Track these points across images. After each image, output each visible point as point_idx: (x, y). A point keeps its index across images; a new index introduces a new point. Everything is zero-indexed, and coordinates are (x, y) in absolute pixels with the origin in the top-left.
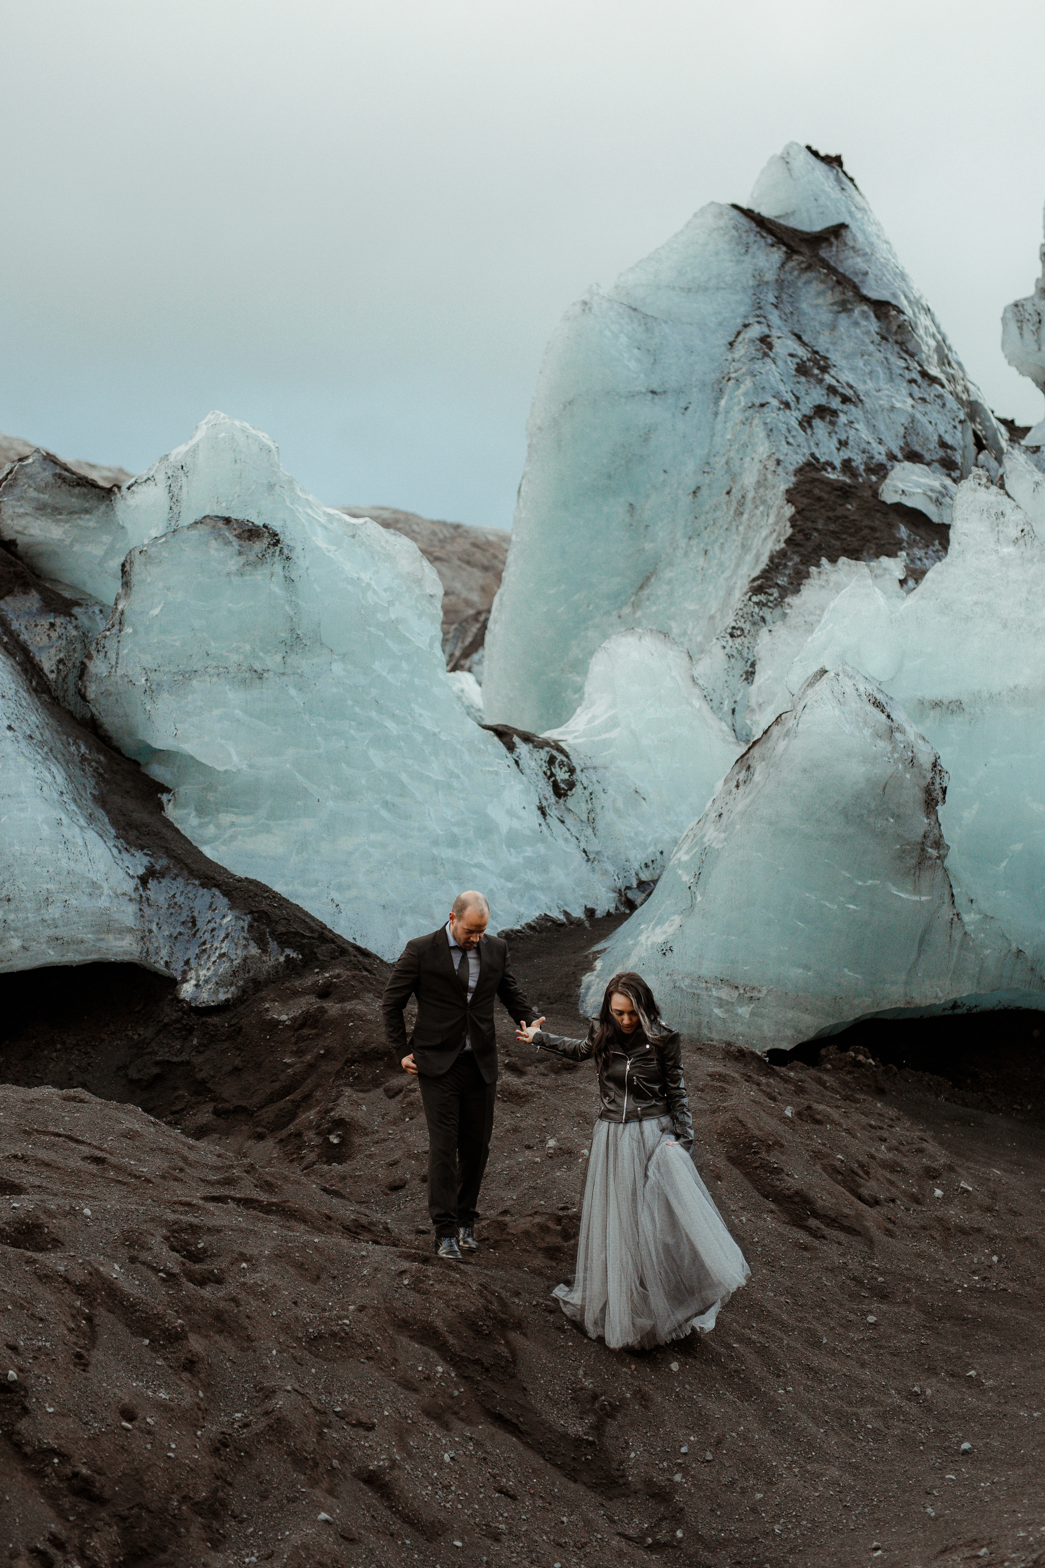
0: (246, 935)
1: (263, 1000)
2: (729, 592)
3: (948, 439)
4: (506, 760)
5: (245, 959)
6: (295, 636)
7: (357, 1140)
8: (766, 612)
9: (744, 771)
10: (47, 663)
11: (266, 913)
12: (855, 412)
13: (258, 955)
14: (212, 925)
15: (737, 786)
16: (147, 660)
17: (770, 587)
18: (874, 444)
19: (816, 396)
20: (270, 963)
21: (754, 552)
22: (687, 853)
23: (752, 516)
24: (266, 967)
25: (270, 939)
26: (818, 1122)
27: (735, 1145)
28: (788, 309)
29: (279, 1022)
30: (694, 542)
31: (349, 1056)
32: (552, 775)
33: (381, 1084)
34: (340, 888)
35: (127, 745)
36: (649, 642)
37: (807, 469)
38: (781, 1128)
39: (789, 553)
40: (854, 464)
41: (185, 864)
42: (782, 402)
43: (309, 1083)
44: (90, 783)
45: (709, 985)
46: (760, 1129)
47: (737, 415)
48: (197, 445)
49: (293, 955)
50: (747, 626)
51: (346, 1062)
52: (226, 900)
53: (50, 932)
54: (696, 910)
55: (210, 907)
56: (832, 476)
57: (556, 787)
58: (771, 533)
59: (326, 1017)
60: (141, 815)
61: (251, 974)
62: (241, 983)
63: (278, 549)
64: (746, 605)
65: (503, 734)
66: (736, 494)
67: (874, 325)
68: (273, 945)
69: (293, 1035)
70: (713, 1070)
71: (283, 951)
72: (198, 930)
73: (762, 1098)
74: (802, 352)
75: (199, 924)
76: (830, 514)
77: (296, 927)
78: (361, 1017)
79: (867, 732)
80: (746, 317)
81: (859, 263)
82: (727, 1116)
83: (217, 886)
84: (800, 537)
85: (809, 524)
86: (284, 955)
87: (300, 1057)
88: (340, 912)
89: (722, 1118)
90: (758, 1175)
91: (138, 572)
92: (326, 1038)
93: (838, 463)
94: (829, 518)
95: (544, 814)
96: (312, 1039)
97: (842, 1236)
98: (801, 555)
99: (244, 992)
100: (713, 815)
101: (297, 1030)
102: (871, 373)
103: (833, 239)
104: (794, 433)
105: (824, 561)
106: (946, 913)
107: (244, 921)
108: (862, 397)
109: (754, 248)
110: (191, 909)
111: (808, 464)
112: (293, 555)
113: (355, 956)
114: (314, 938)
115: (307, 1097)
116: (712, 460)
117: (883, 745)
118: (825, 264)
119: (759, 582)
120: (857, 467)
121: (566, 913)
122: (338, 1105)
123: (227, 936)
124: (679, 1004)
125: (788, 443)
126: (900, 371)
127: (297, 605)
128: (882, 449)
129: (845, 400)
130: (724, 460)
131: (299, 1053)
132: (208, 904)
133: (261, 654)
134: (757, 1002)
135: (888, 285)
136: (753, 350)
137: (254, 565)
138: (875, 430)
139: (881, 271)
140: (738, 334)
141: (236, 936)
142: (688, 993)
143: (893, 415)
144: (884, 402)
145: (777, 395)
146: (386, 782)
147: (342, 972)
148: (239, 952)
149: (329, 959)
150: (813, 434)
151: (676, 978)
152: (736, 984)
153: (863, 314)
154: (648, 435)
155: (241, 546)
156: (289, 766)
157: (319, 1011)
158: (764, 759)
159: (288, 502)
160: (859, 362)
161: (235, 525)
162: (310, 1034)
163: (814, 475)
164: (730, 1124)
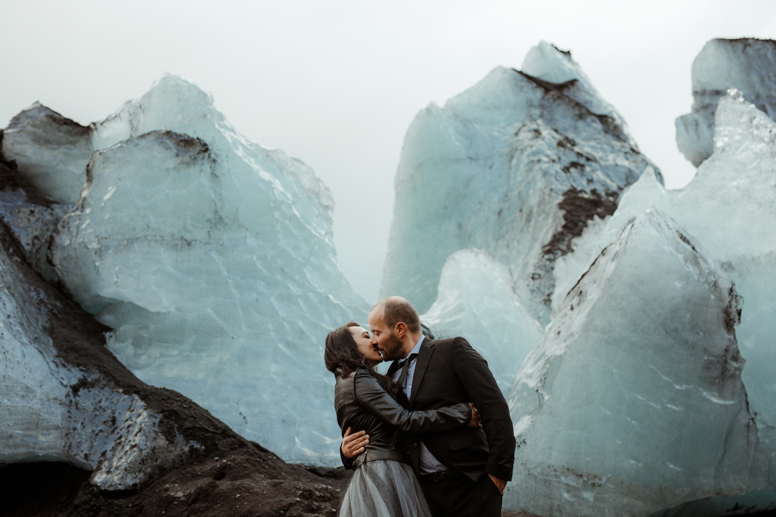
0: (156, 429)
1: (165, 482)
5: (153, 449)
6: (218, 217)
9: (576, 298)
11: (175, 412)
12: (594, 166)
13: (165, 446)
14: (129, 422)
15: (572, 308)
16: (99, 232)
17: (555, 250)
18: (609, 182)
19: (570, 157)
20: (176, 453)
22: (532, 366)
23: (536, 222)
24: (171, 457)
25: (177, 433)
28: (548, 118)
29: (175, 499)
30: (500, 242)
34: (248, 404)
35: (84, 300)
37: (570, 193)
39: (565, 233)
40: (598, 192)
41: (113, 377)
42: (550, 160)
44: (44, 318)
45: (558, 473)
47: (522, 168)
49: (197, 446)
50: (542, 273)
52: (142, 403)
54: (545, 408)
55: (130, 408)
56: (586, 196)
59: (216, 491)
60: (81, 342)
61: (158, 462)
62: (149, 470)
63: (206, 155)
64: (540, 261)
66: (526, 210)
67: (599, 126)
68: (180, 438)
71: (188, 443)
72: (116, 428)
74: (558, 137)
75: (118, 423)
76: (589, 214)
77: (201, 424)
78: (248, 490)
80: (523, 121)
81: (587, 98)
83: (137, 392)
84: (570, 225)
86: (188, 446)
88: (246, 423)
91: (98, 169)
92: (215, 510)
93: (588, 190)
96: (202, 511)
99: (150, 477)
100: (552, 336)
101: (190, 505)
102: (601, 148)
103: (570, 86)
104: (559, 175)
105: (596, 217)
106: (744, 419)
107: (156, 418)
108: (598, 159)
109: (525, 89)
110: (113, 412)
111: (570, 191)
112: (219, 160)
113: (253, 450)
114: (217, 434)
116: (509, 194)
118: (567, 98)
119: (548, 248)
120: (600, 194)
123: (140, 431)
124: (533, 490)
125: (557, 180)
126: (618, 148)
127: (220, 194)
128: (614, 185)
129: (588, 160)
130: (516, 193)
132: (128, 407)
133: (190, 228)
134: (598, 488)
135: (605, 108)
136: (530, 135)
137: (188, 164)
138: (608, 176)
139: (600, 101)
140: (520, 129)
141: (147, 431)
142: (540, 480)
143: (618, 169)
144: (611, 162)
145: (547, 156)
146: (287, 326)
147: (237, 457)
148: (149, 444)
149: (228, 450)
150: (571, 176)
151: (530, 467)
152: (580, 473)
153: (593, 121)
154: (468, 182)
155: (179, 151)
156: (209, 310)
157: (211, 487)
158: (595, 282)
159: (217, 126)
160: (593, 143)
161: (174, 137)
162: (201, 507)
163: (574, 195)
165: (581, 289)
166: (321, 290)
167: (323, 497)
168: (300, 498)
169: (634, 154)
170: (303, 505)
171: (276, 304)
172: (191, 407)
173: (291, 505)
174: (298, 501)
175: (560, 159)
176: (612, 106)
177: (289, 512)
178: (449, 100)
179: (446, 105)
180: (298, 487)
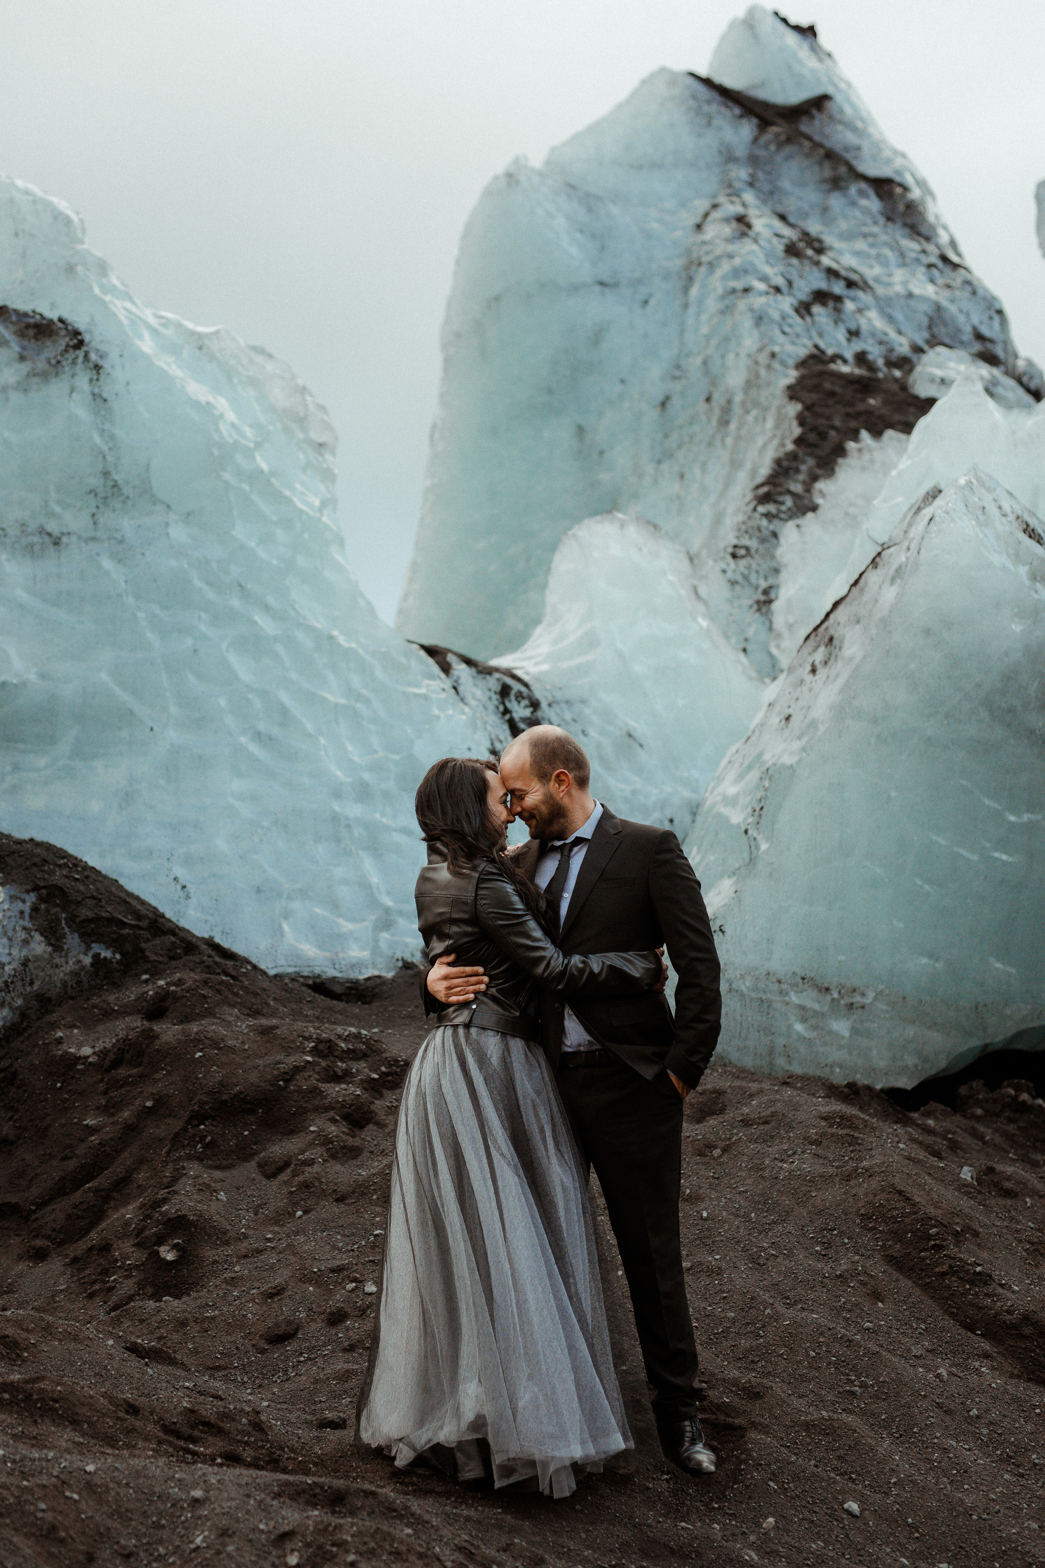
0: (26, 923)
1: (54, 1026)
2: (718, 520)
3: (985, 331)
4: (438, 682)
5: (25, 963)
6: (111, 483)
8: (778, 525)
9: (822, 649)
11: (61, 889)
12: (863, 298)
13: (46, 956)
15: (814, 671)
17: (781, 494)
18: (893, 335)
19: (813, 280)
20: (67, 969)
21: (748, 465)
22: (734, 784)
23: (741, 426)
24: (60, 975)
25: (67, 930)
26: (1009, 1194)
27: (897, 1235)
28: (767, 187)
29: (78, 1059)
30: (665, 466)
31: (196, 1108)
32: (506, 711)
33: (253, 1155)
34: (188, 860)
37: (811, 361)
38: (965, 1204)
39: (801, 454)
40: (870, 357)
42: (770, 287)
43: (126, 1158)
45: (785, 987)
46: (936, 1206)
47: (712, 305)
49: (106, 954)
50: (753, 544)
51: (191, 1118)
54: (761, 865)
56: (845, 369)
57: (511, 723)
58: (771, 440)
59: (157, 1045)
61: (36, 987)
62: (19, 1002)
63: (81, 353)
64: (750, 518)
65: (432, 651)
66: (718, 399)
67: (875, 205)
68: (72, 940)
69: (102, 1080)
70: (827, 1109)
71: (88, 948)
73: (922, 1155)
74: (787, 232)
76: (850, 410)
77: (110, 910)
78: (216, 1043)
79: (1023, 570)
80: (714, 196)
81: (851, 138)
82: (874, 1183)
84: (812, 437)
85: (822, 421)
86: (90, 955)
87: (112, 1115)
88: (188, 897)
89: (863, 1188)
90: (948, 1287)
92: (156, 1081)
93: (849, 355)
96: (133, 1084)
98: (818, 457)
99: (23, 1015)
100: (775, 720)
101: (108, 1071)
102: (878, 256)
103: (814, 112)
104: (790, 321)
105: (864, 434)
107: (24, 901)
108: (871, 282)
109: (718, 121)
111: (812, 357)
112: (106, 364)
113: (209, 956)
114: (140, 928)
115: (123, 1183)
116: (683, 362)
118: (808, 138)
119: (765, 489)
120: (875, 362)
122: (176, 1192)
124: (739, 1018)
125: (784, 333)
126: (917, 255)
127: (112, 437)
128: (904, 340)
129: (851, 285)
130: (698, 361)
131: (110, 1108)
133: (57, 509)
134: (860, 1011)
135: (889, 161)
136: (727, 230)
137: (44, 376)
138: (890, 319)
139: (878, 146)
140: (706, 215)
141: (11, 926)
142: (751, 999)
143: (912, 303)
144: (899, 289)
145: (764, 279)
146: (257, 703)
147: (186, 977)
148: (15, 952)
149: (166, 959)
150: (813, 322)
151: (732, 976)
152: (826, 985)
153: (862, 193)
154: (597, 336)
155: (24, 348)
156: (104, 676)
157: (146, 1039)
158: (858, 622)
159: (97, 290)
160: (861, 245)
161: (14, 318)
162: (130, 1076)
163: (820, 367)
164: (881, 1199)
165: (832, 632)
166: (319, 623)
167: (354, 1051)
168: (312, 1056)
169: (947, 270)
170: (317, 1068)
171: (234, 659)
172: (87, 877)
173: (297, 1070)
174: (308, 1062)
175: (790, 283)
176: (904, 156)
177: (294, 1083)
178: (553, 149)
179: (548, 163)
180: (307, 1034)
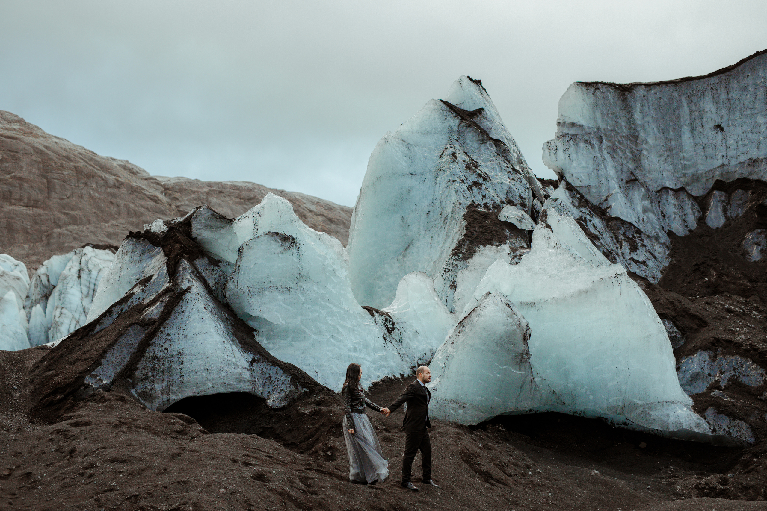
0: (289, 383)
1: (297, 406)
2: (442, 254)
3: (523, 196)
4: (372, 320)
5: (290, 391)
6: (301, 276)
7: (337, 454)
8: (458, 263)
9: (461, 328)
10: (212, 283)
11: (296, 375)
12: (488, 183)
13: (294, 390)
14: (277, 379)
15: (459, 333)
16: (248, 284)
17: (459, 253)
18: (496, 197)
19: (473, 178)
20: (298, 393)
21: (451, 238)
22: (441, 356)
23: (450, 224)
24: (297, 395)
25: (298, 385)
26: (490, 449)
27: (465, 456)
28: (462, 142)
29: (304, 414)
30: (427, 233)
31: (332, 425)
32: (386, 325)
34: (316, 366)
35: (239, 313)
36: (420, 276)
37: (471, 207)
38: (479, 451)
39: (465, 240)
40: (488, 205)
41: (265, 358)
42: (461, 180)
43: (318, 435)
44: (230, 327)
45: (449, 402)
46: (473, 451)
47: (444, 184)
48: (264, 205)
49: (306, 390)
50: (451, 268)
52: (281, 371)
53: (221, 381)
54: (445, 376)
55: (276, 373)
56: (480, 210)
57: (388, 329)
58: (458, 231)
59: (321, 412)
60: (248, 340)
61: (292, 397)
62: (289, 400)
63: (295, 244)
64: (450, 260)
65: (369, 310)
66: (444, 215)
67: (494, 149)
68: (299, 387)
69: (310, 418)
71: (303, 389)
72: (272, 381)
73: (472, 441)
74: (468, 160)
75: (272, 379)
76: (480, 225)
77: (306, 380)
78: (334, 412)
79: (505, 315)
80: (446, 145)
81: (488, 124)
82: (462, 446)
83: (278, 365)
84: (469, 234)
85: (473, 229)
87: (314, 426)
88: (318, 375)
89: (460, 447)
90: (473, 466)
91: (245, 252)
92: (322, 419)
93: (482, 204)
94: (480, 226)
95: (385, 340)
96: (317, 420)
97: (501, 486)
99: (290, 403)
101: (311, 416)
102: (494, 169)
103: (478, 114)
104: (466, 192)
105: (481, 246)
106: (530, 378)
107: (289, 378)
108: (491, 178)
109: (448, 118)
110: (269, 374)
111: (471, 205)
112: (300, 247)
113: (326, 391)
114: (312, 384)
115: (317, 439)
116: (434, 201)
117: (510, 320)
118: (476, 125)
119: (454, 251)
121: (394, 376)
123: (283, 383)
125: (464, 196)
126: (504, 168)
128: (499, 199)
129: (485, 179)
130: (439, 202)
131: (313, 424)
133: (289, 282)
134: (465, 408)
135: (499, 133)
136: (449, 159)
137: (287, 250)
138: (495, 191)
140: (443, 152)
141: (286, 383)
143: (502, 185)
144: (499, 180)
145: (459, 177)
146: (332, 328)
147: (323, 396)
148: (287, 389)
149: (319, 392)
150: (473, 193)
152: (458, 402)
153: (491, 145)
154: (409, 191)
155: (282, 243)
156: (299, 322)
157: (319, 410)
158: (469, 324)
160: (489, 164)
161: (280, 235)
162: (316, 418)
163: (473, 209)
164: (463, 449)
165: (463, 324)
171: (327, 318)
172: (301, 373)
